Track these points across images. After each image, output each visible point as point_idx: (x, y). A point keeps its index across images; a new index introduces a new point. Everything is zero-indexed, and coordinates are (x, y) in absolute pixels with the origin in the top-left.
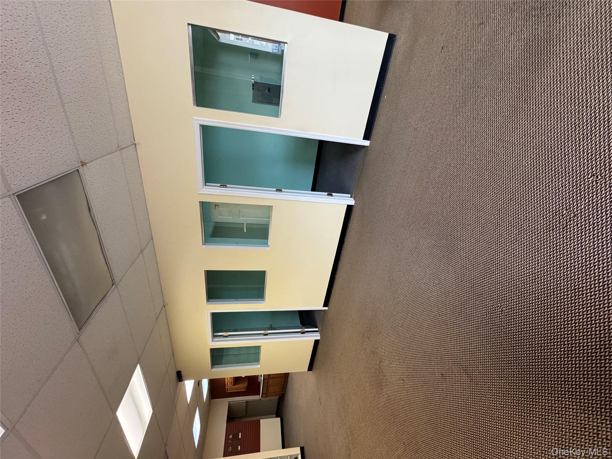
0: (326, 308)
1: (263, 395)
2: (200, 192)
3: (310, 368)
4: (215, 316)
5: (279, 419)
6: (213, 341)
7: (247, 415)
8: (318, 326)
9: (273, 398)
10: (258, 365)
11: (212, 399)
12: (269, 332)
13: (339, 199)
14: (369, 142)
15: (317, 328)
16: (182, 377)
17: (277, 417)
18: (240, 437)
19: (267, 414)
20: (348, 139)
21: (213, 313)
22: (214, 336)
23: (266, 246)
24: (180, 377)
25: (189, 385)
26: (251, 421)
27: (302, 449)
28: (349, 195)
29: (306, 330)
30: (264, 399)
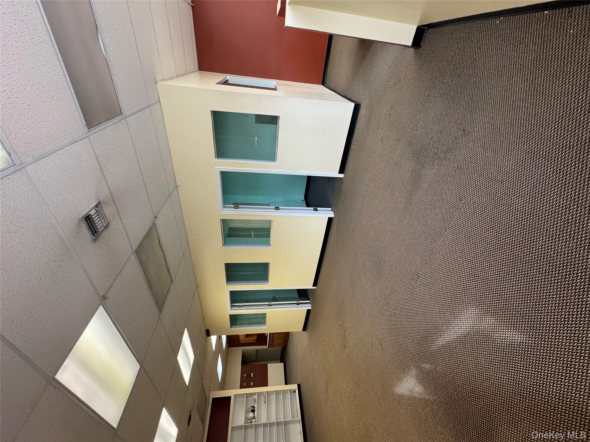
0: (315, 288)
1: (270, 346)
2: (221, 214)
3: (305, 329)
4: (232, 293)
5: (283, 364)
6: (231, 310)
7: (256, 361)
8: (310, 299)
9: (277, 348)
10: (265, 326)
11: (229, 347)
12: (272, 303)
13: (322, 213)
14: (343, 175)
15: (309, 300)
16: (209, 333)
17: (281, 362)
18: (252, 376)
19: (273, 360)
20: (327, 174)
21: (231, 291)
22: (232, 306)
23: (269, 245)
24: (208, 333)
25: (214, 339)
26: (260, 365)
27: (299, 386)
28: (331, 209)
29: (301, 302)
30: (270, 349)
